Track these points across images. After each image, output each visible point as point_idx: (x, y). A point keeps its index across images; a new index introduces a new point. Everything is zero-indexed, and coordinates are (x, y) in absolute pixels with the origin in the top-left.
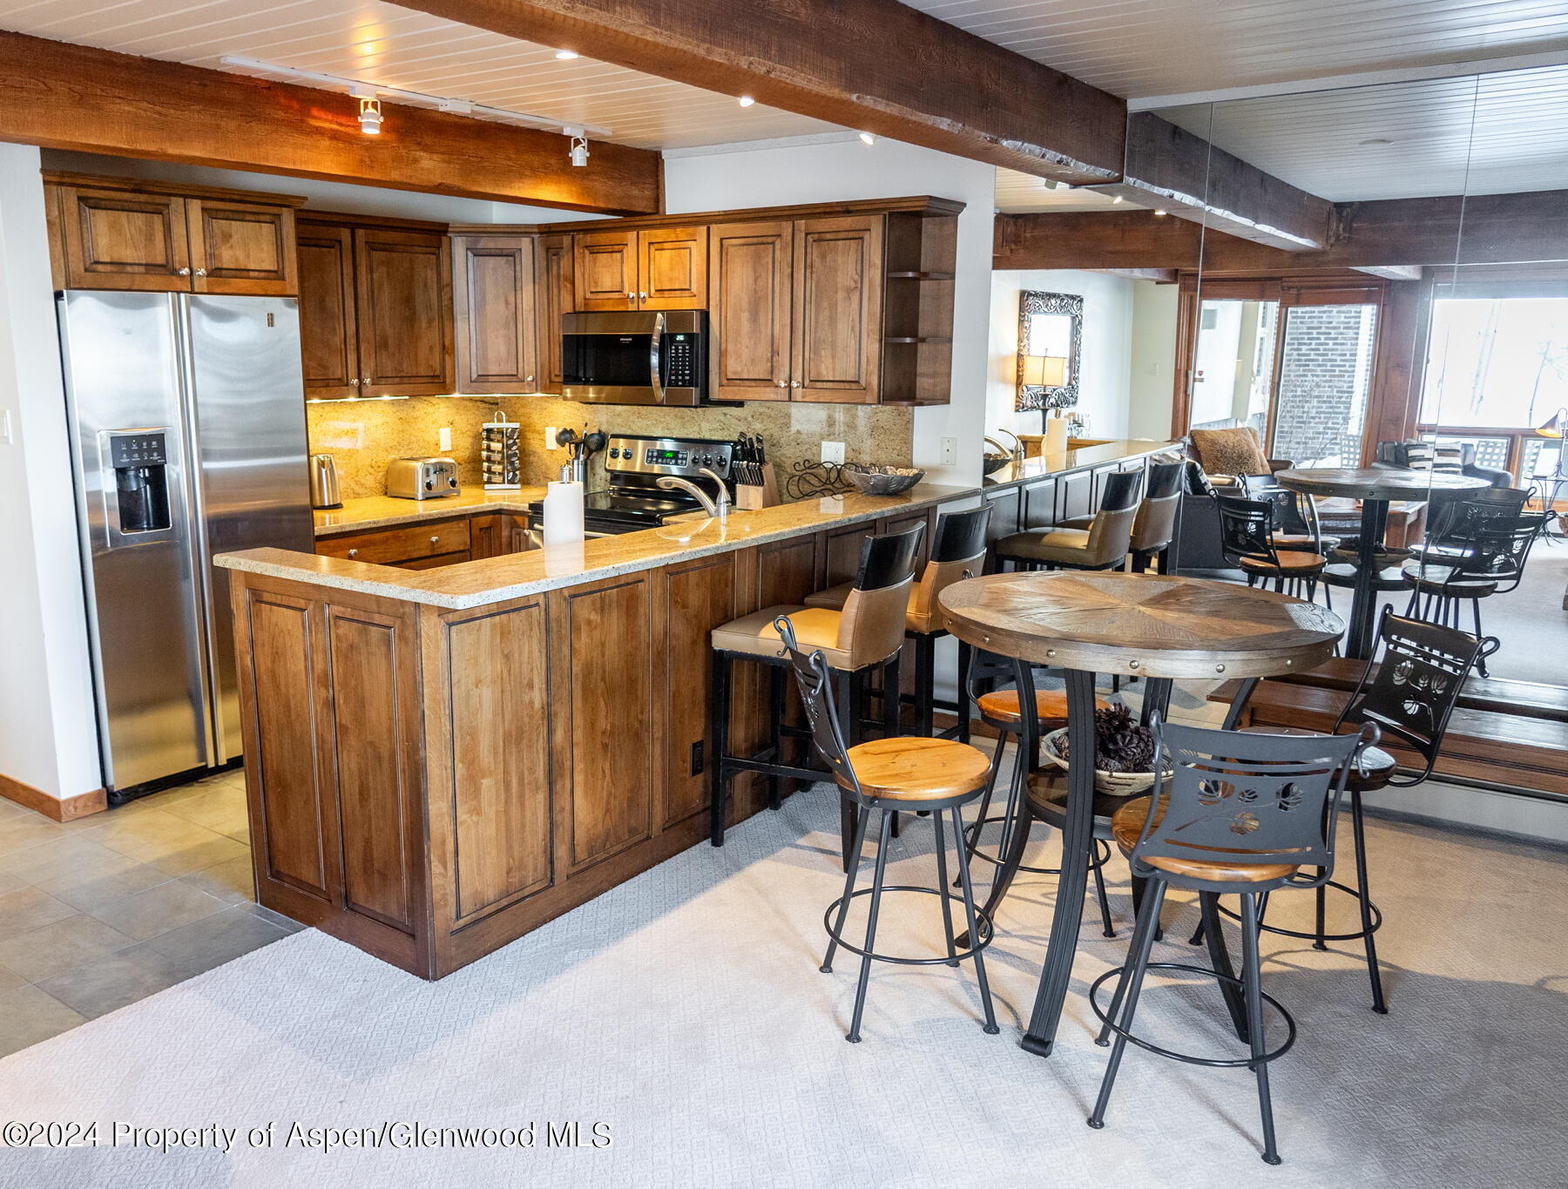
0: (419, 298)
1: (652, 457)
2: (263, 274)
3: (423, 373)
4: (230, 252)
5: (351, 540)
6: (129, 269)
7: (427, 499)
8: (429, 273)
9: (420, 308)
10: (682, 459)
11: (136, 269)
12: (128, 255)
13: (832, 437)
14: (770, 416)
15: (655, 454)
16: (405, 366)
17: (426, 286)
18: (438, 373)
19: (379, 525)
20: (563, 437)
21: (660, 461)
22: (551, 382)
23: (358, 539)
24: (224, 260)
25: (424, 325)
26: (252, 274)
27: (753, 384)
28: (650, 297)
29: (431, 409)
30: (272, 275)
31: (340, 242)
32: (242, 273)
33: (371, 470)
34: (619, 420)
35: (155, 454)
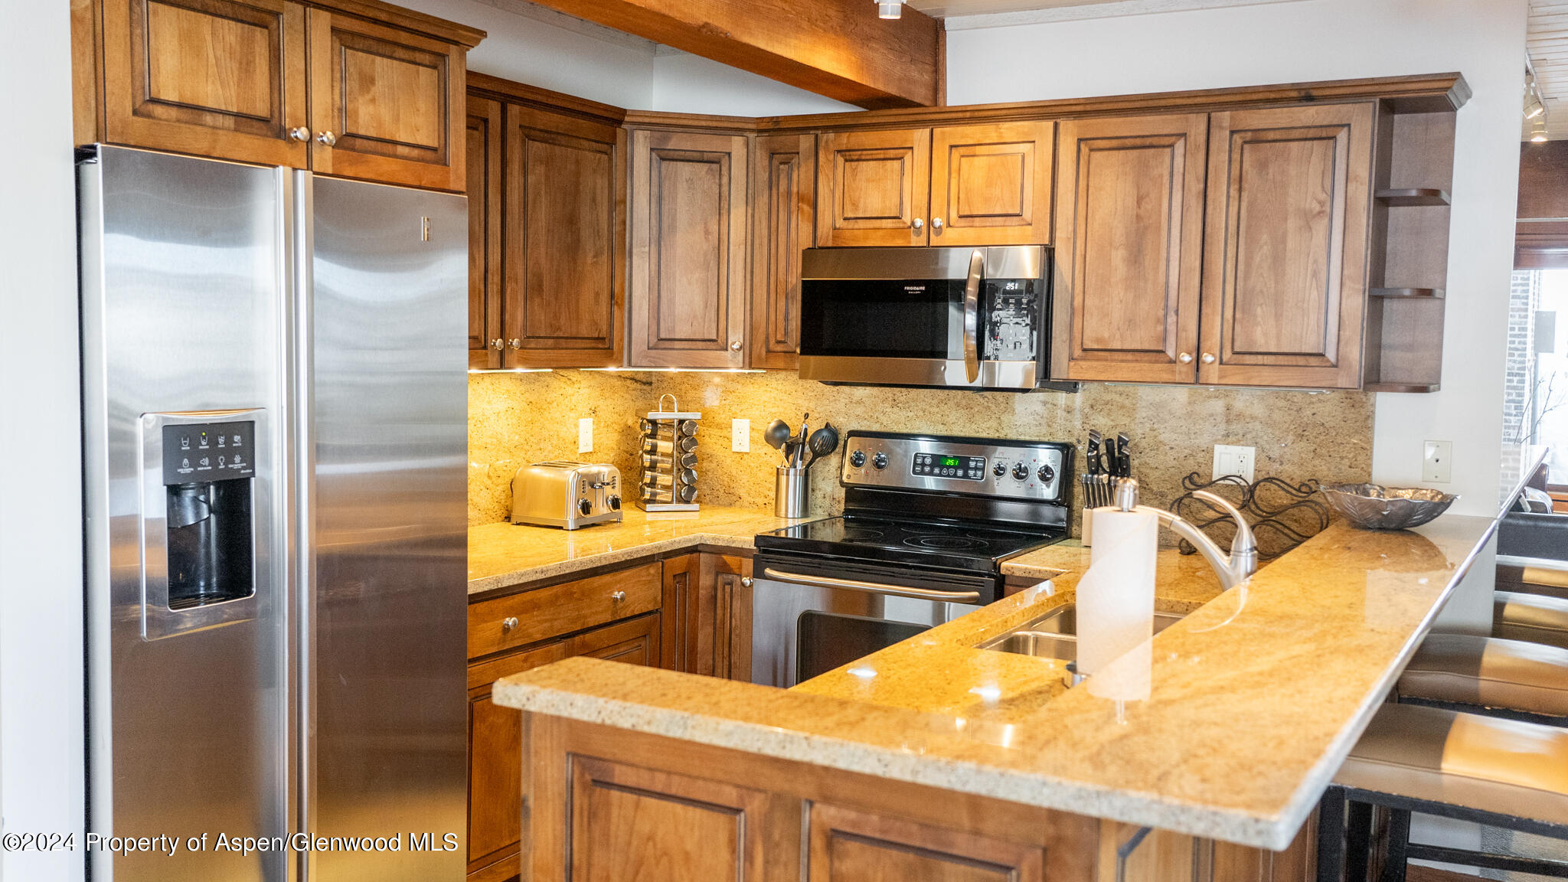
0: (586, 215)
1: (923, 465)
2: (415, 152)
3: (585, 333)
4: (371, 108)
5: (509, 602)
6: (208, 119)
7: (582, 527)
8: (599, 182)
9: (586, 233)
10: (976, 468)
11: (220, 120)
12: (211, 93)
13: (1231, 438)
14: (1123, 407)
15: (928, 461)
16: (562, 322)
17: (594, 200)
18: (603, 334)
19: (548, 575)
20: (778, 435)
21: (937, 471)
22: (769, 351)
23: (517, 599)
24: (361, 121)
25: (589, 260)
26: (400, 150)
27: (1130, 356)
28: (949, 225)
29: (569, 390)
30: (429, 155)
31: (486, 121)
32: (386, 144)
33: (489, 482)
34: (860, 410)
35: (237, 459)
